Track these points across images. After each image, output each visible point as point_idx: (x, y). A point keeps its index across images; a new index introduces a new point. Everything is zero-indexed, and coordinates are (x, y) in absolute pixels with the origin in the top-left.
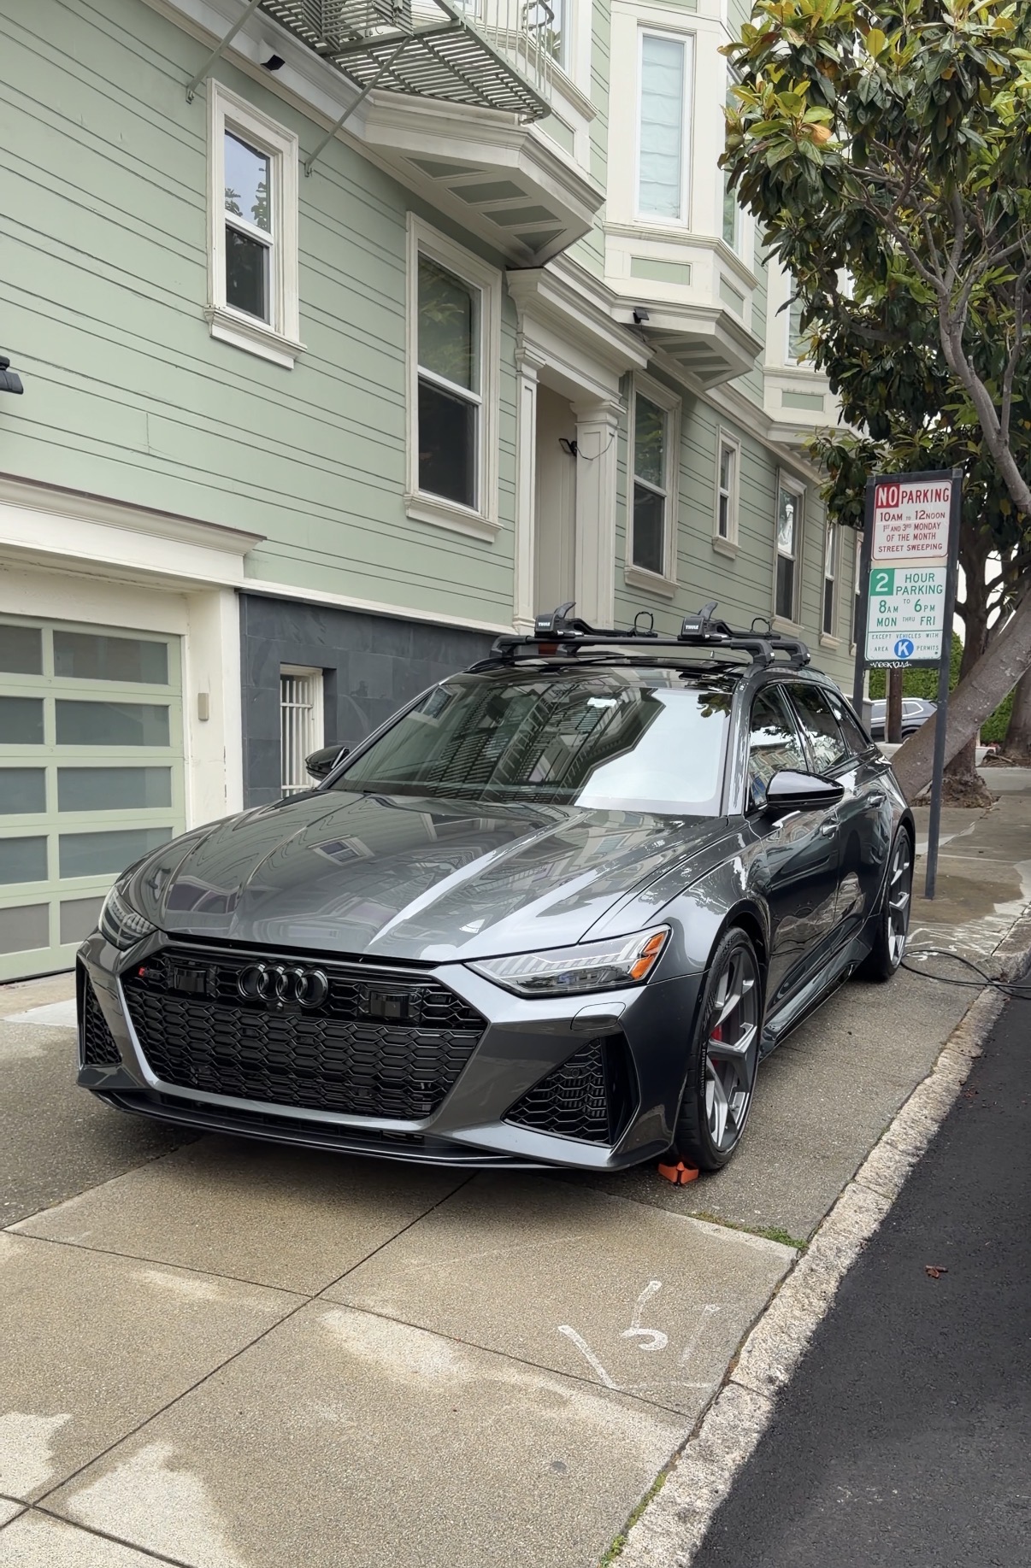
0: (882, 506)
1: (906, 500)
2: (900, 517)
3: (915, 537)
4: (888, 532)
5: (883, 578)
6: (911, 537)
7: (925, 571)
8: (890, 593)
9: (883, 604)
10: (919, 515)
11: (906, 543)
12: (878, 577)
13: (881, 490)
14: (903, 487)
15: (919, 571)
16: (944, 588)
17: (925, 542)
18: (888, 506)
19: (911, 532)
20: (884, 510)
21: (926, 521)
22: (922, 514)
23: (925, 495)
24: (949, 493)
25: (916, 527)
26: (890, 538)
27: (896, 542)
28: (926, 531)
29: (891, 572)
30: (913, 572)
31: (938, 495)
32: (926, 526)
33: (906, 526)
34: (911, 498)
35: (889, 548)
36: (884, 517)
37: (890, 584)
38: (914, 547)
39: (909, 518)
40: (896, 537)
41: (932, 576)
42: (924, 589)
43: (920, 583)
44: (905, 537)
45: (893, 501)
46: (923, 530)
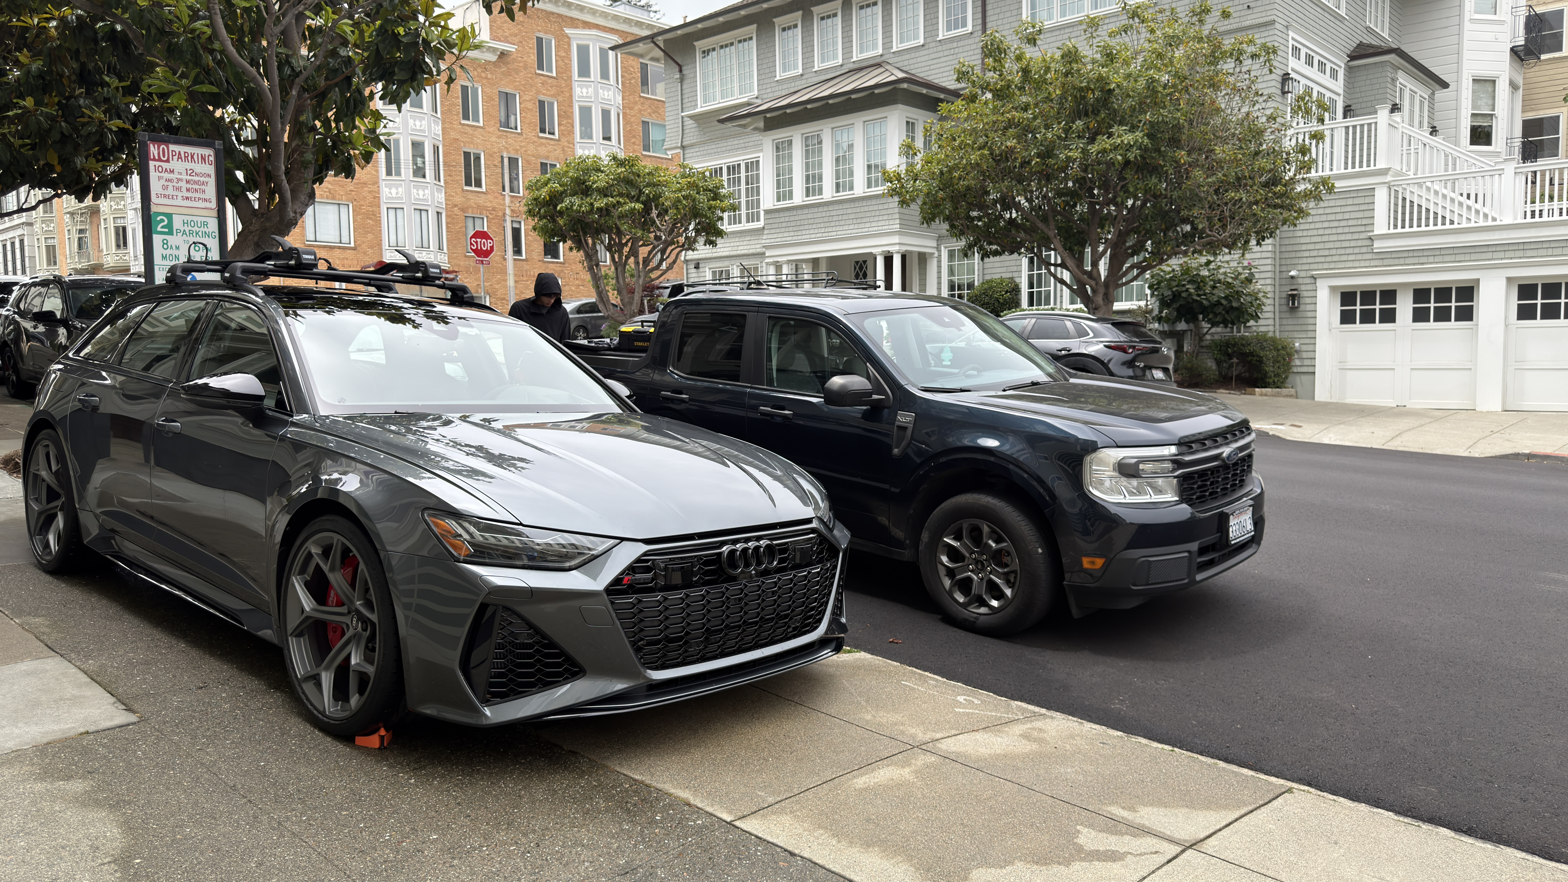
0: (154, 160)
1: (176, 158)
2: (172, 171)
3: (188, 190)
4: (163, 182)
5: (162, 221)
6: (184, 189)
7: (200, 219)
8: (170, 233)
9: (165, 243)
10: (189, 172)
11: (180, 194)
12: (158, 219)
13: (151, 146)
14: (172, 147)
15: (195, 219)
16: (217, 234)
17: (197, 195)
18: (160, 160)
19: (183, 185)
20: (158, 164)
21: (196, 178)
22: (192, 172)
23: (192, 157)
24: (212, 158)
25: (188, 182)
26: (165, 188)
27: (170, 191)
28: (197, 187)
29: (169, 216)
30: (190, 218)
31: (203, 158)
32: (196, 182)
33: (179, 180)
34: (179, 157)
35: (165, 196)
36: (156, 169)
37: (170, 226)
38: (187, 198)
39: (180, 173)
40: (170, 188)
41: (205, 224)
42: (200, 233)
43: (196, 229)
44: (179, 189)
45: (164, 156)
46: (194, 186)
